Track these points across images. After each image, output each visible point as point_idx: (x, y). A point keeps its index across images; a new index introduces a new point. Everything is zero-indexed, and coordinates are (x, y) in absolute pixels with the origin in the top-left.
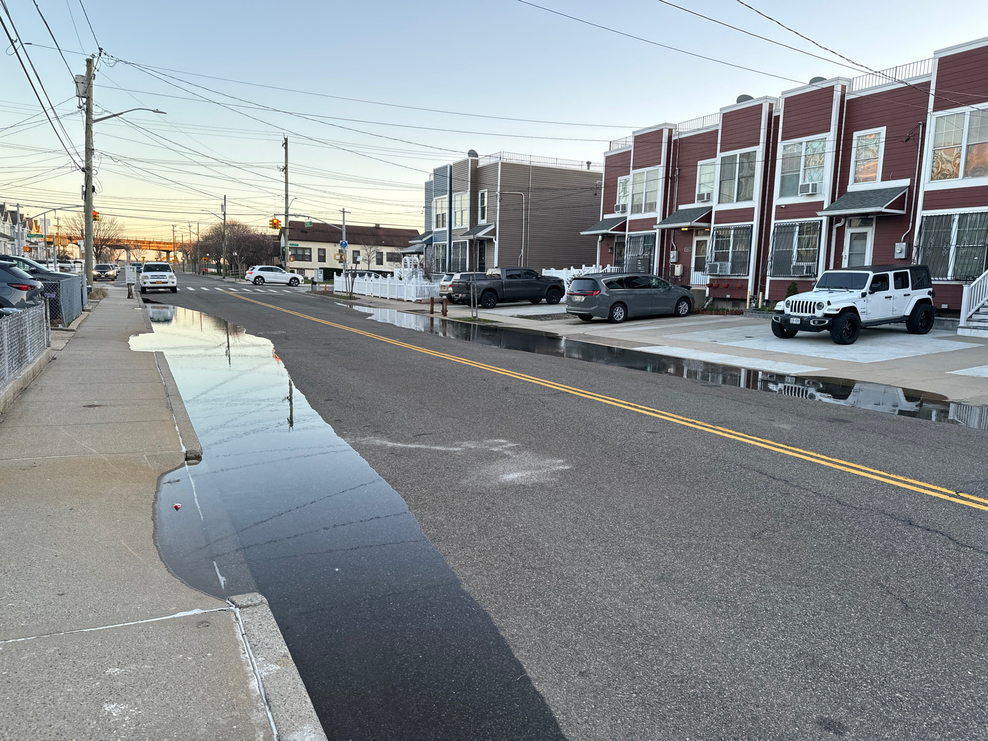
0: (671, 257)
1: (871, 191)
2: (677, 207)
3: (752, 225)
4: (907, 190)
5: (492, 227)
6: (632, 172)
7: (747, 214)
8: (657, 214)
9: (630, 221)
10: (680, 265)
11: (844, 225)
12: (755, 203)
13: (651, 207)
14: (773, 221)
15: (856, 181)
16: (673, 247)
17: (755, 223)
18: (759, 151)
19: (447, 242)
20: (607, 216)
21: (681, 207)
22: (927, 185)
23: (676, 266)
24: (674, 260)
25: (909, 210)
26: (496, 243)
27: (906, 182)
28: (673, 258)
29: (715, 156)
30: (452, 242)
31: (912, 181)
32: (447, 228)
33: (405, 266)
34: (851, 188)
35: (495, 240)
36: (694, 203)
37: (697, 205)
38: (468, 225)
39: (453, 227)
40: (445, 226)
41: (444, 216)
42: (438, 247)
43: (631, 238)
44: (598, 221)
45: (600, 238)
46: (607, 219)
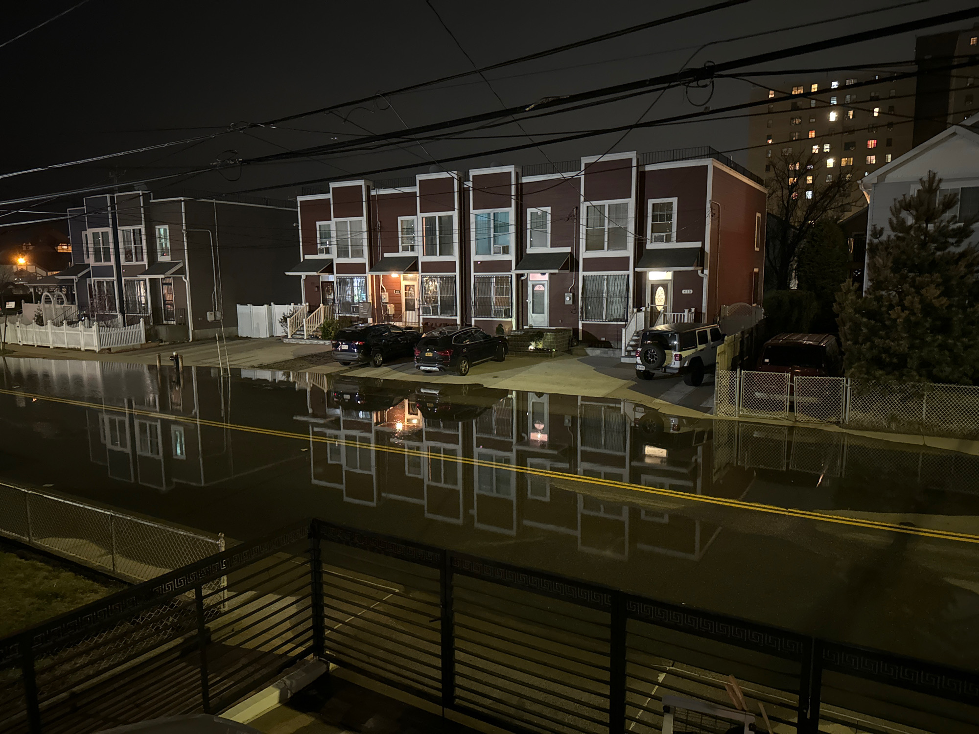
0: (382, 298)
1: (545, 254)
2: (382, 255)
3: (455, 276)
4: (569, 256)
5: (181, 265)
6: (333, 220)
7: (450, 266)
8: (365, 260)
10: (392, 305)
11: (527, 279)
12: (455, 257)
14: (473, 274)
15: (531, 246)
16: (382, 288)
17: (457, 273)
18: (455, 214)
19: (115, 278)
22: (584, 254)
23: (388, 305)
24: (386, 301)
25: (572, 269)
26: (187, 281)
27: (568, 250)
28: (385, 299)
29: (415, 214)
30: (123, 279)
31: (572, 249)
32: (112, 263)
33: (47, 303)
34: (529, 251)
35: (186, 278)
36: (398, 252)
37: (401, 254)
38: (145, 262)
39: (123, 262)
40: (110, 261)
41: (107, 251)
42: (100, 283)
43: (340, 280)
44: (300, 262)
45: (303, 278)
46: (309, 260)
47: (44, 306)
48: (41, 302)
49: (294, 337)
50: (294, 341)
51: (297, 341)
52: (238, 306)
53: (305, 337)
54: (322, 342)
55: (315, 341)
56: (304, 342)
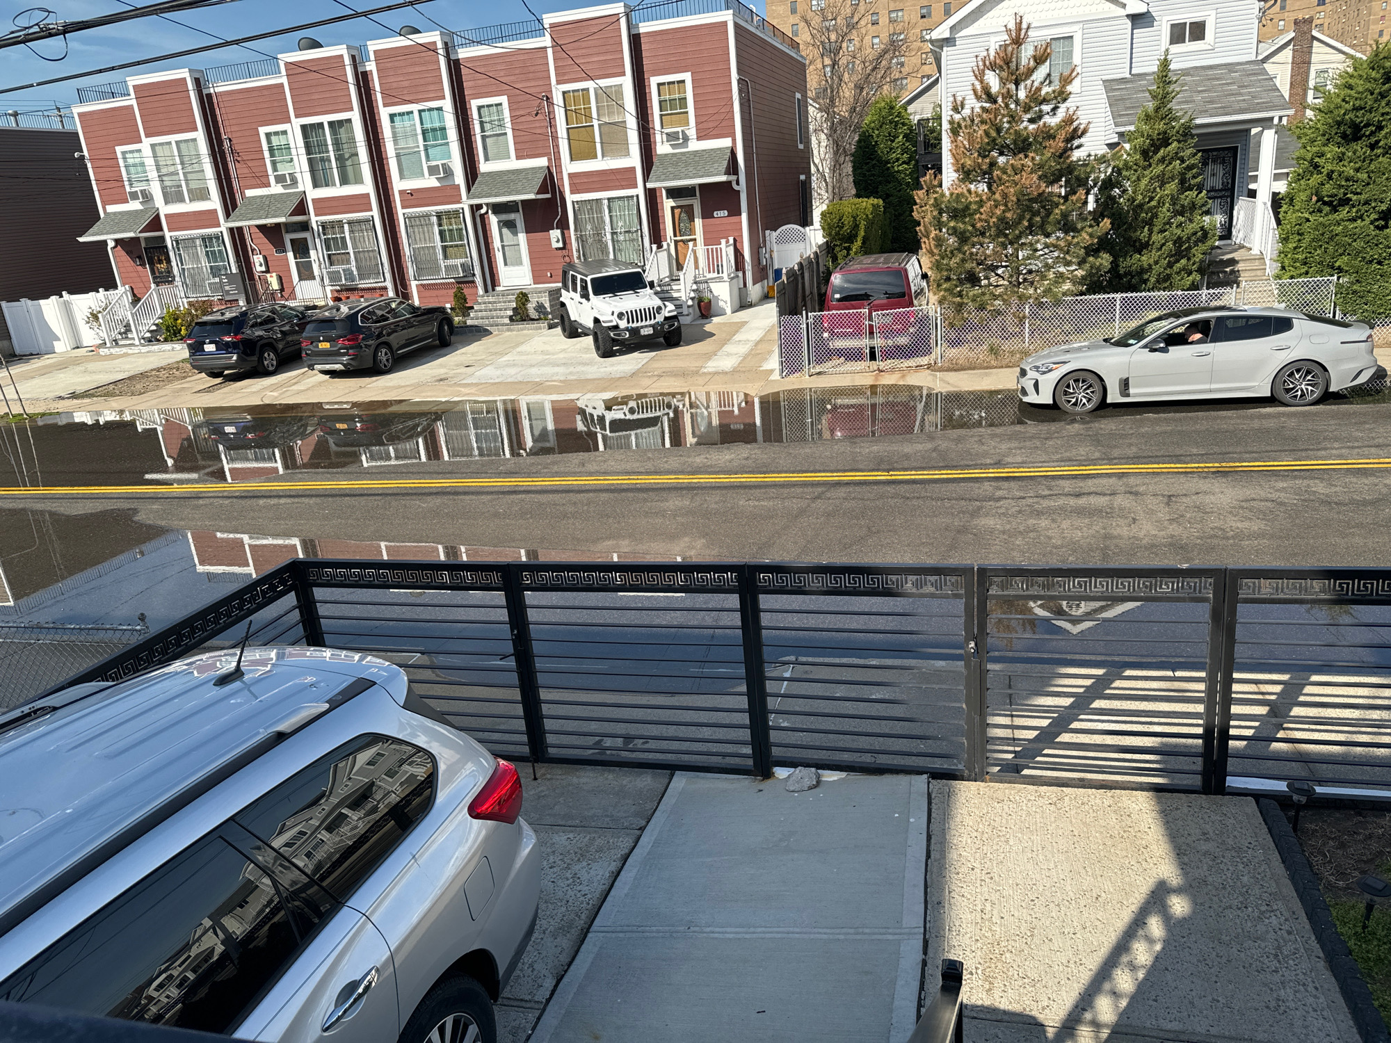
0: (257, 265)
1: (508, 171)
2: (243, 193)
3: (373, 216)
4: (546, 171)
6: (146, 141)
7: (360, 202)
8: (214, 203)
9: (167, 216)
10: (274, 274)
11: (487, 212)
12: (367, 186)
13: (203, 195)
14: (400, 211)
15: (486, 160)
16: (253, 250)
17: (375, 212)
18: (355, 116)
21: (249, 193)
22: (569, 167)
23: (268, 275)
24: (263, 269)
25: (554, 193)
27: (542, 162)
28: (261, 265)
29: (288, 120)
31: (549, 160)
34: (484, 167)
36: (270, 187)
37: (276, 189)
43: (177, 242)
44: (99, 218)
45: (111, 244)
46: (115, 213)
49: (117, 344)
50: (117, 349)
51: (124, 350)
52: (4, 304)
53: (137, 342)
54: (167, 346)
55: (156, 347)
56: (135, 350)
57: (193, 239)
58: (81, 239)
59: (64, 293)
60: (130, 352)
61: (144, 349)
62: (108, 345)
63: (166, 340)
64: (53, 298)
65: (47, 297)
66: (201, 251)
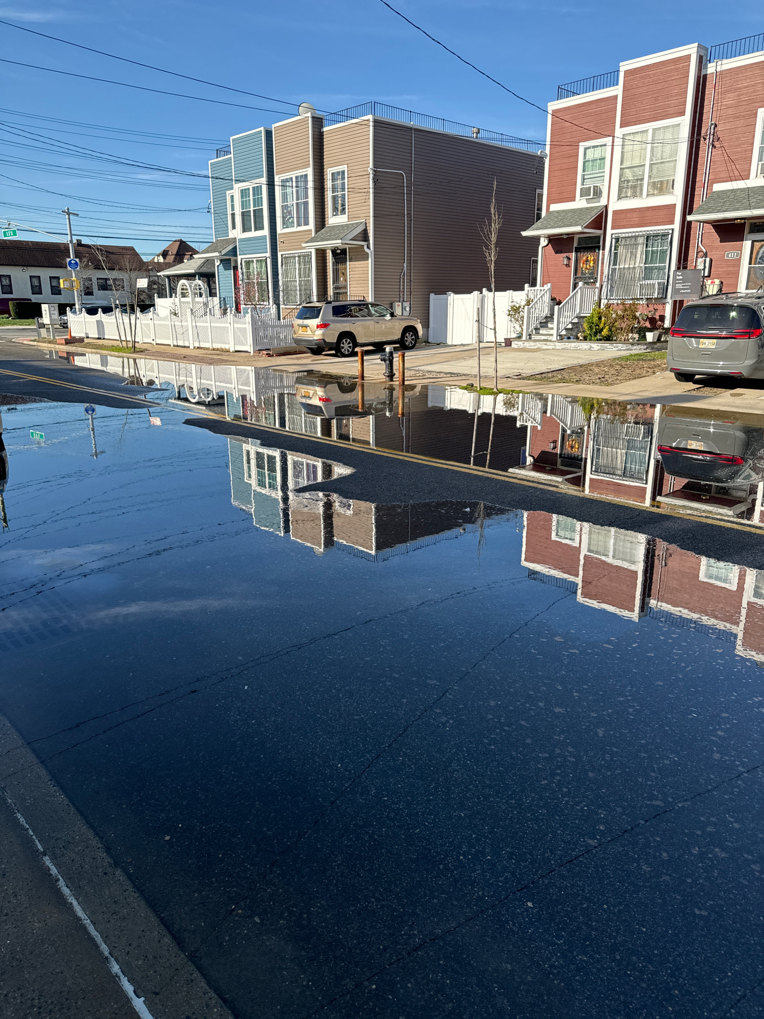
2: (709, 188)
5: (360, 228)
6: (619, 132)
8: (675, 197)
9: (615, 212)
10: (716, 281)
13: (661, 187)
16: (699, 252)
19: (268, 254)
20: (554, 207)
21: (717, 187)
23: (709, 281)
26: (371, 252)
28: (704, 269)
30: (279, 254)
32: (266, 232)
33: (184, 295)
35: (368, 247)
36: (748, 180)
37: (757, 182)
38: (312, 226)
39: (280, 230)
40: (262, 228)
41: (258, 214)
42: (248, 263)
43: (617, 240)
44: (539, 217)
45: (543, 242)
46: (558, 212)
47: (180, 300)
48: (176, 294)
49: (530, 338)
50: (532, 344)
51: (538, 345)
52: (432, 296)
53: (554, 338)
54: (585, 345)
55: (573, 345)
56: (550, 346)
57: (636, 237)
58: (524, 234)
59: (484, 290)
60: (545, 347)
61: (559, 345)
62: (524, 338)
63: (585, 339)
64: (476, 293)
65: (470, 292)
66: (640, 249)
